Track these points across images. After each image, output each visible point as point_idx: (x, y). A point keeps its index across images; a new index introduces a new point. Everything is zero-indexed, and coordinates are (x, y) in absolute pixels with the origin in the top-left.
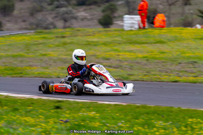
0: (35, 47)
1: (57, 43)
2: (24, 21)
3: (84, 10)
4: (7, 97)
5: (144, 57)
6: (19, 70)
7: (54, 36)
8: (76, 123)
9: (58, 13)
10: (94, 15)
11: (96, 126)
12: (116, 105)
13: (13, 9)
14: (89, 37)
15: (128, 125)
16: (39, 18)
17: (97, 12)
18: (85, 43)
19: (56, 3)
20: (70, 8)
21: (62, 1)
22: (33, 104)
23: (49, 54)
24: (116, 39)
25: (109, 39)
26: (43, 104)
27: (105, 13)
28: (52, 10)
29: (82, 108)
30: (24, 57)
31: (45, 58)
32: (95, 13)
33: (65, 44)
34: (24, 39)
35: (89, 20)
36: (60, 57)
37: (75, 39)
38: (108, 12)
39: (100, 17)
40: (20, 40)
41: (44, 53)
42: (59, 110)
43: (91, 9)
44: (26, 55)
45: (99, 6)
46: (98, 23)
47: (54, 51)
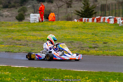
3: (7, 11)
5: (42, 39)
10: (13, 14)
11: (9, 80)
12: (22, 67)
14: (9, 27)
15: (27, 80)
17: (15, 12)
18: (6, 30)
24: (25, 28)
25: (21, 28)
32: (14, 12)
35: (10, 17)
38: (22, 12)
43: (11, 10)
45: (16, 8)
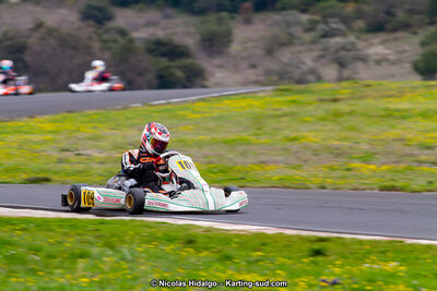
0: (273, 123)
1: (321, 114)
2: (253, 66)
4: (209, 230)
6: (239, 171)
7: (315, 97)
8: (356, 286)
9: (326, 49)
13: (230, 41)
16: (285, 60)
19: (321, 26)
20: (352, 38)
21: (336, 23)
22: (263, 245)
23: (304, 138)
26: (286, 246)
27: (427, 49)
28: (314, 42)
29: (369, 253)
30: (249, 143)
31: (295, 146)
33: (338, 115)
34: (250, 105)
36: (327, 143)
37: (360, 105)
39: (417, 57)
40: (242, 108)
41: (294, 135)
42: (319, 259)
44: (253, 139)
46: (411, 69)
47: (313, 131)
